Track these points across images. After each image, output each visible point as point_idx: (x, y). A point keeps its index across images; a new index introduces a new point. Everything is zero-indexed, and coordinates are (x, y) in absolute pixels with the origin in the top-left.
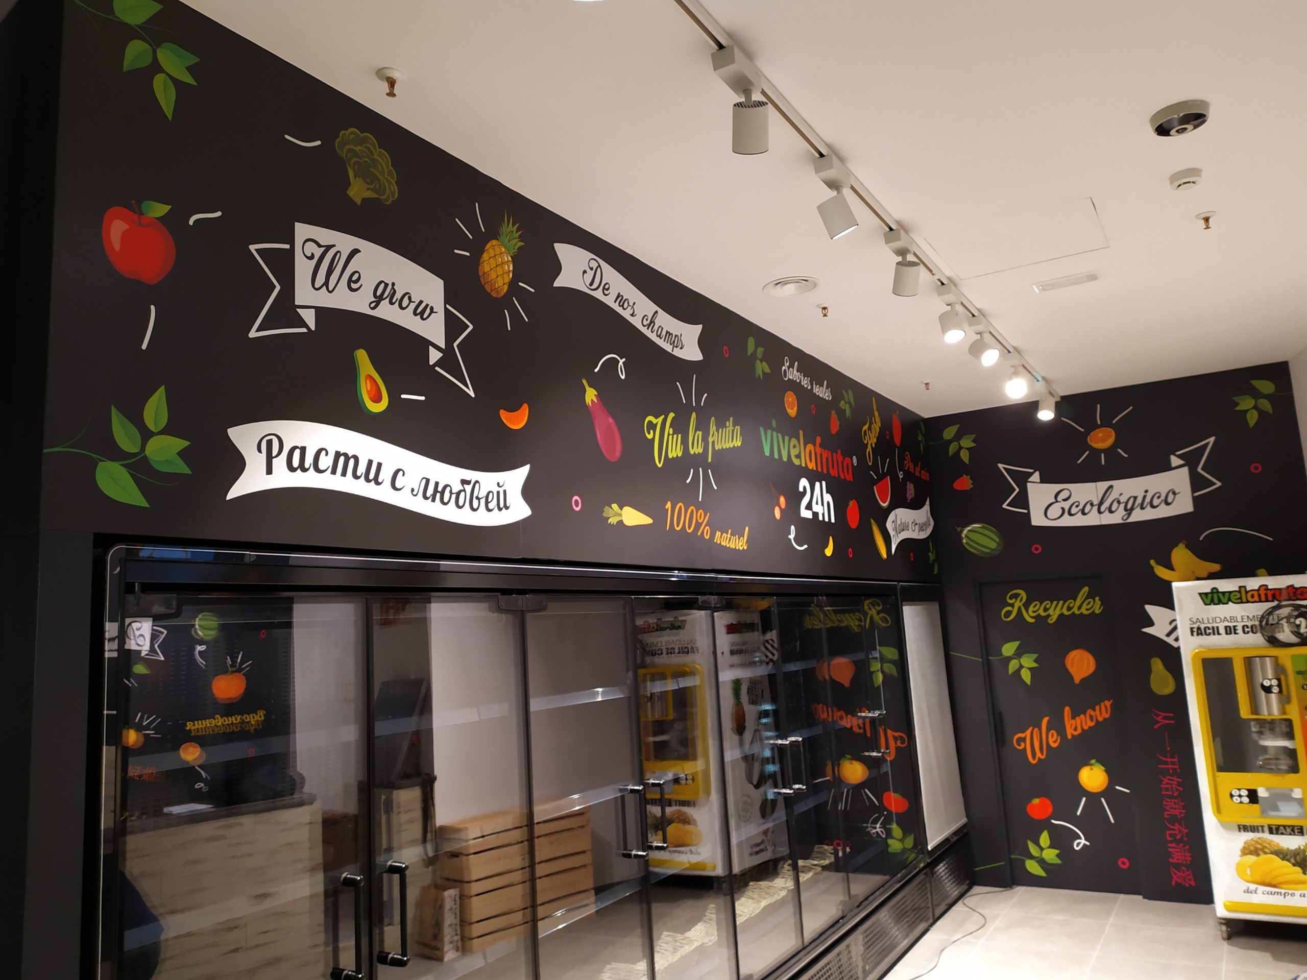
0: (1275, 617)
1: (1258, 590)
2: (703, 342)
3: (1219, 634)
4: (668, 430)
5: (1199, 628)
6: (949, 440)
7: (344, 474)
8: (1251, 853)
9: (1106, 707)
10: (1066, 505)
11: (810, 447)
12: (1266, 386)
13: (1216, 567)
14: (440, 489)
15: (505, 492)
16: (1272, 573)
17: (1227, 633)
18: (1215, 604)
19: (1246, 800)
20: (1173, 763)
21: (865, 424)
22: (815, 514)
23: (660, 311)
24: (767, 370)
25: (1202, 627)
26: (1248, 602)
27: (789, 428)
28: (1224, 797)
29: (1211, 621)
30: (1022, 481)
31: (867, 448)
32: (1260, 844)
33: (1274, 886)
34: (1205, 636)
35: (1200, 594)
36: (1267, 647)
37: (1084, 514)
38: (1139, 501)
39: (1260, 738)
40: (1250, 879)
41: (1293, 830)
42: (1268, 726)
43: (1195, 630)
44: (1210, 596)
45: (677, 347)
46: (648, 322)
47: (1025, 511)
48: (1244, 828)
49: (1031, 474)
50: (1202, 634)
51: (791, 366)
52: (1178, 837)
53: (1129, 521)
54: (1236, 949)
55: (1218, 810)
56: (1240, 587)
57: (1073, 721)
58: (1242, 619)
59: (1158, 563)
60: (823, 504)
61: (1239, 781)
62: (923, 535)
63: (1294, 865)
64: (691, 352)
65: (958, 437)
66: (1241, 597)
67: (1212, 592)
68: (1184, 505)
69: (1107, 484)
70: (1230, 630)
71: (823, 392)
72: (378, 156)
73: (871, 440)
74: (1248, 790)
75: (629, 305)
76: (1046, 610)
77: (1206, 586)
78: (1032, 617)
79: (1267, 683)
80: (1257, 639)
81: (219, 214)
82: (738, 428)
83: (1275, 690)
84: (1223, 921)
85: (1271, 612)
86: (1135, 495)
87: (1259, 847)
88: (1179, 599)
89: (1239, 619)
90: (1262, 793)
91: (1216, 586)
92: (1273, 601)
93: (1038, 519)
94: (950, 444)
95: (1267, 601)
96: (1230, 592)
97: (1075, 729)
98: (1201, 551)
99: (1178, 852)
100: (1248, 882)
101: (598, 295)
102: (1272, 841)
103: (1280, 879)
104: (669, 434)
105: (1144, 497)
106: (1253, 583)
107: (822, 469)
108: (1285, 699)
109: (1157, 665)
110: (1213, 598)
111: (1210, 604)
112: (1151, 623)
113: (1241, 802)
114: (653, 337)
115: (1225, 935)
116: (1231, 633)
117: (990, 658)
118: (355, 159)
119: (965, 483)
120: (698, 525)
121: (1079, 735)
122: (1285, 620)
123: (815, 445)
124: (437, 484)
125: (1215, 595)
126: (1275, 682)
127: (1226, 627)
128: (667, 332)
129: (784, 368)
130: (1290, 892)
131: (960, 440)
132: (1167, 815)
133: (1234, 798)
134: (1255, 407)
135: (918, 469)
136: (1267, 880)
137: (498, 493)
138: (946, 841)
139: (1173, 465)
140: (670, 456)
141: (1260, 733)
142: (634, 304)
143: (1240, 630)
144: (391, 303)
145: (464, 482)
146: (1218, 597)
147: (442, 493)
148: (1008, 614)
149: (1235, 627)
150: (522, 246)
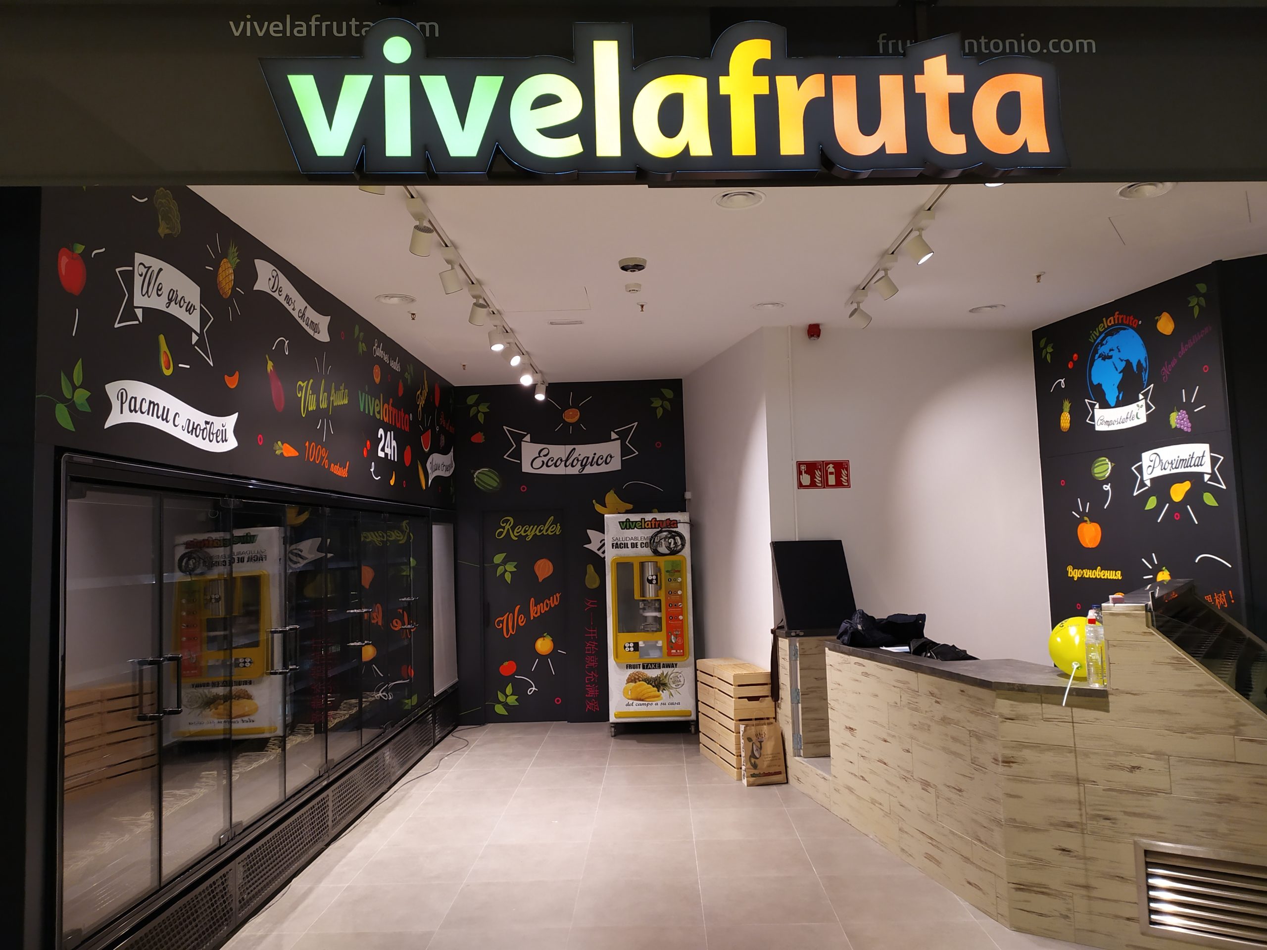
0: (659, 537)
1: (651, 521)
2: (331, 329)
3: (627, 547)
4: (309, 392)
5: (617, 544)
6: (471, 405)
7: (152, 415)
8: (632, 682)
9: (557, 597)
10: (545, 459)
11: (386, 406)
12: (668, 393)
13: (630, 506)
14: (195, 427)
15: (225, 430)
16: (661, 511)
17: (632, 547)
18: (627, 529)
19: (632, 649)
20: (594, 633)
21: (419, 390)
22: (386, 454)
23: (308, 306)
24: (365, 350)
25: (619, 543)
26: (645, 528)
27: (374, 391)
28: (621, 647)
29: (624, 540)
30: (519, 439)
31: (419, 407)
32: (637, 675)
33: (643, 700)
34: (620, 549)
35: (619, 522)
36: (652, 556)
37: (556, 466)
38: (590, 460)
39: (644, 612)
40: (630, 697)
41: (655, 666)
42: (648, 604)
43: (615, 545)
44: (625, 523)
45: (316, 332)
46: (302, 314)
47: (519, 462)
48: (629, 666)
49: (526, 435)
50: (618, 548)
51: (378, 346)
52: (592, 681)
53: (583, 473)
54: (618, 740)
55: (616, 656)
56: (642, 519)
57: (536, 607)
58: (641, 538)
59: (597, 503)
60: (391, 448)
61: (628, 638)
62: (447, 474)
63: (654, 687)
64: (323, 336)
65: (477, 404)
66: (641, 525)
67: (626, 521)
68: (615, 465)
69: (573, 447)
70: (634, 546)
71: (395, 366)
72: (173, 205)
73: (421, 402)
74: (634, 643)
75: (292, 303)
76: (525, 531)
77: (623, 517)
78: (516, 536)
79: (650, 578)
80: (647, 551)
81: (104, 250)
82: (346, 390)
83: (654, 582)
84: (613, 725)
85: (656, 534)
86: (587, 456)
87: (637, 677)
88: (607, 525)
89: (639, 539)
90: (641, 644)
91: (629, 518)
92: (658, 528)
93: (526, 468)
94: (472, 408)
95: (655, 528)
96: (636, 522)
97: (536, 613)
98: (624, 496)
99: (591, 690)
100: (629, 699)
101: (276, 295)
102: (644, 673)
103: (646, 696)
104: (309, 394)
105: (594, 458)
106: (649, 517)
107: (392, 422)
108: (659, 587)
109: (590, 569)
110: (626, 525)
111: (624, 529)
112: (590, 542)
113: (630, 651)
114: (303, 325)
115: (613, 734)
116: (634, 547)
117: (485, 565)
118: (162, 208)
119: (479, 438)
120: (322, 458)
121: (538, 616)
122: (663, 540)
123: (389, 405)
124: (194, 423)
125: (628, 523)
126: (654, 577)
127: (632, 543)
128: (312, 322)
129: (374, 347)
130: (650, 703)
131: (479, 405)
132: (587, 666)
133: (626, 649)
134: (662, 406)
135: (448, 424)
136: (639, 698)
137: (222, 430)
138: (445, 691)
139: (612, 438)
140: (310, 410)
141: (644, 609)
142: (295, 301)
143: (639, 546)
144: (176, 304)
145: (207, 423)
146: (629, 524)
147: (196, 429)
148: (501, 533)
149: (636, 543)
150: (239, 262)
